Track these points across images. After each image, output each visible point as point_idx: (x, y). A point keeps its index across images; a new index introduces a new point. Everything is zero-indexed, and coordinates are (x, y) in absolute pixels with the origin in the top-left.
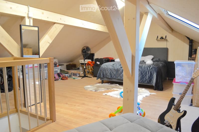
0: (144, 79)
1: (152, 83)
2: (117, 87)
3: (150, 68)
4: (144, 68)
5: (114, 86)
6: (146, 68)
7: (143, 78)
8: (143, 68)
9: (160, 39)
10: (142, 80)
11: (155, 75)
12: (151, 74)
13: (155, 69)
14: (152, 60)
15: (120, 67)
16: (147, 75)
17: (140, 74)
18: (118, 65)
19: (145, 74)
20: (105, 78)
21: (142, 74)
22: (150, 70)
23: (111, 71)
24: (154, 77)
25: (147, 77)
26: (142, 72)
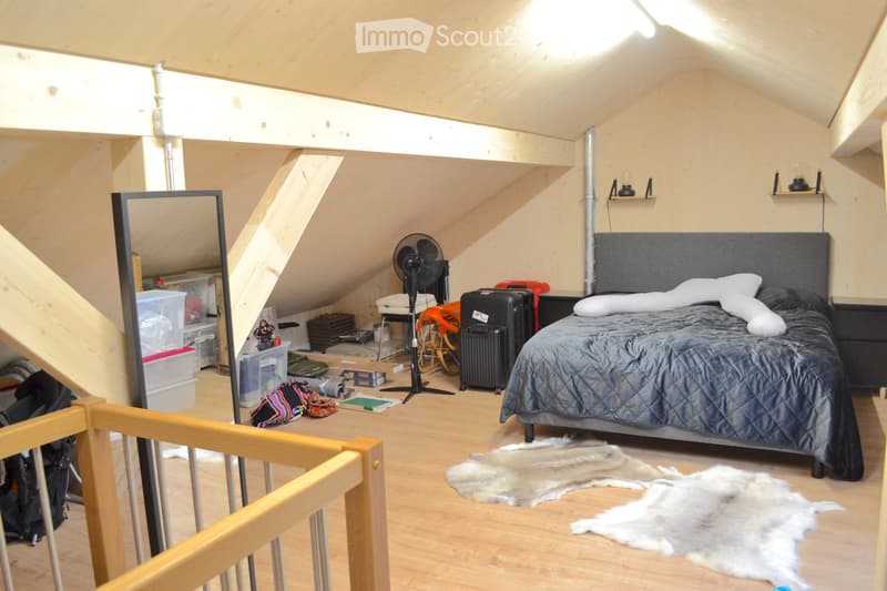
0: (765, 423)
1: (803, 446)
2: (617, 468)
3: (792, 365)
4: (763, 364)
5: (598, 457)
6: (771, 366)
7: (760, 416)
8: (757, 364)
9: (792, 188)
10: (750, 429)
11: (824, 403)
12: (802, 397)
13: (822, 371)
14: (757, 297)
15: (629, 359)
16: (779, 399)
17: (745, 396)
18: (612, 349)
19: (771, 399)
20: (544, 411)
21: (750, 394)
22: (794, 373)
23: (576, 377)
24: (817, 415)
25: (778, 412)
26: (751, 384)
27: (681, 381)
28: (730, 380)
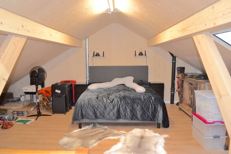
0: (146, 116)
1: (156, 120)
2: (109, 133)
3: (152, 99)
4: (145, 100)
5: (102, 130)
6: (147, 100)
7: (145, 114)
8: (143, 100)
10: (143, 118)
11: (160, 109)
12: (155, 108)
13: (159, 101)
15: (109, 102)
16: (149, 109)
17: (141, 109)
18: (105, 99)
19: (147, 109)
20: (85, 119)
21: (142, 108)
22: (153, 102)
23: (94, 108)
24: (159, 112)
25: (149, 112)
26: (143, 105)
27: (124, 106)
28: (137, 105)
